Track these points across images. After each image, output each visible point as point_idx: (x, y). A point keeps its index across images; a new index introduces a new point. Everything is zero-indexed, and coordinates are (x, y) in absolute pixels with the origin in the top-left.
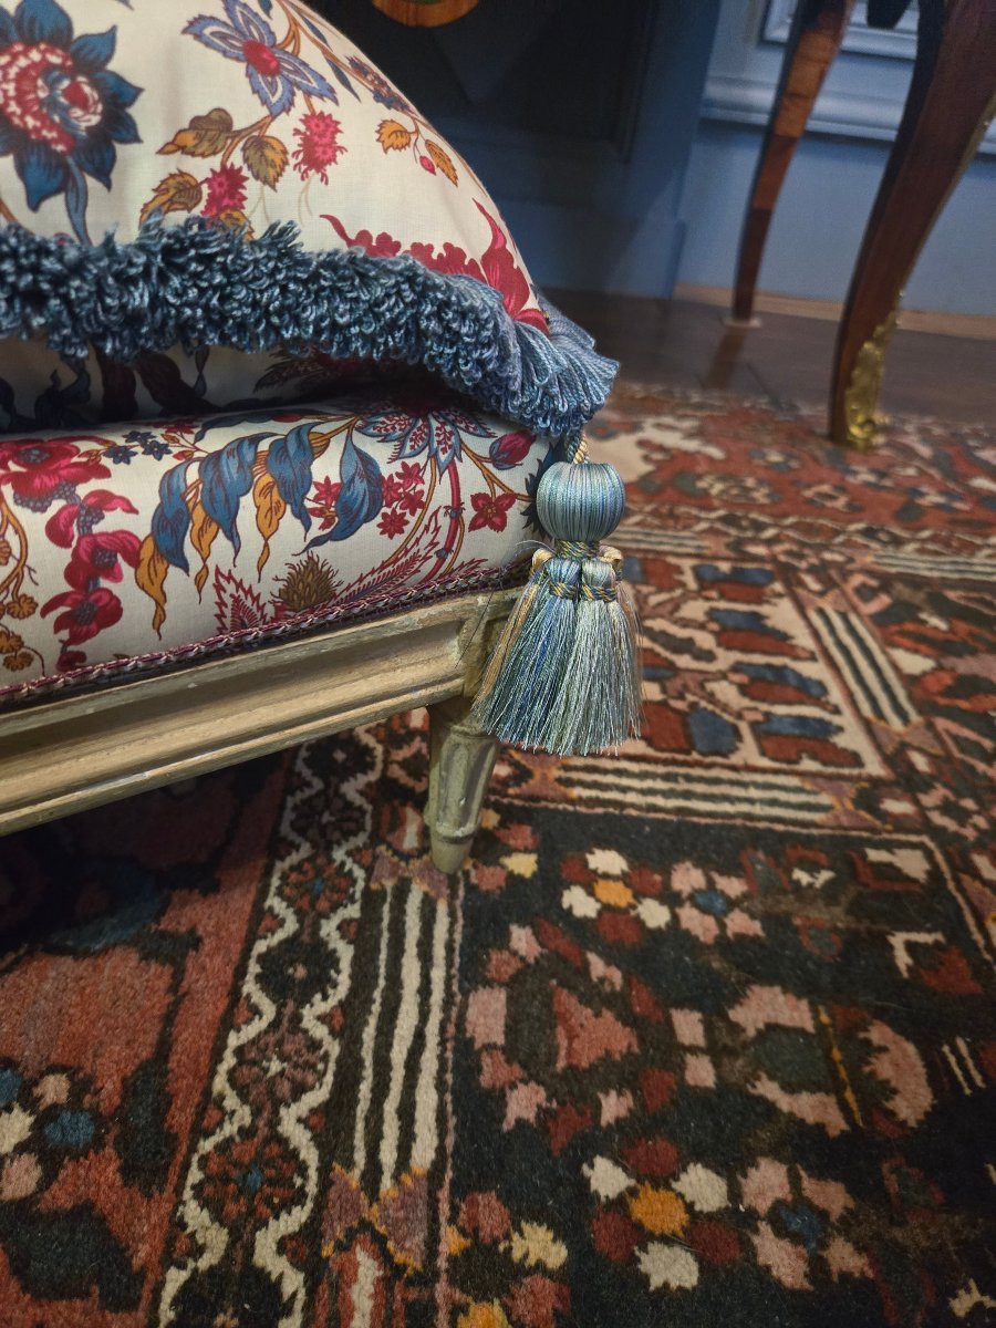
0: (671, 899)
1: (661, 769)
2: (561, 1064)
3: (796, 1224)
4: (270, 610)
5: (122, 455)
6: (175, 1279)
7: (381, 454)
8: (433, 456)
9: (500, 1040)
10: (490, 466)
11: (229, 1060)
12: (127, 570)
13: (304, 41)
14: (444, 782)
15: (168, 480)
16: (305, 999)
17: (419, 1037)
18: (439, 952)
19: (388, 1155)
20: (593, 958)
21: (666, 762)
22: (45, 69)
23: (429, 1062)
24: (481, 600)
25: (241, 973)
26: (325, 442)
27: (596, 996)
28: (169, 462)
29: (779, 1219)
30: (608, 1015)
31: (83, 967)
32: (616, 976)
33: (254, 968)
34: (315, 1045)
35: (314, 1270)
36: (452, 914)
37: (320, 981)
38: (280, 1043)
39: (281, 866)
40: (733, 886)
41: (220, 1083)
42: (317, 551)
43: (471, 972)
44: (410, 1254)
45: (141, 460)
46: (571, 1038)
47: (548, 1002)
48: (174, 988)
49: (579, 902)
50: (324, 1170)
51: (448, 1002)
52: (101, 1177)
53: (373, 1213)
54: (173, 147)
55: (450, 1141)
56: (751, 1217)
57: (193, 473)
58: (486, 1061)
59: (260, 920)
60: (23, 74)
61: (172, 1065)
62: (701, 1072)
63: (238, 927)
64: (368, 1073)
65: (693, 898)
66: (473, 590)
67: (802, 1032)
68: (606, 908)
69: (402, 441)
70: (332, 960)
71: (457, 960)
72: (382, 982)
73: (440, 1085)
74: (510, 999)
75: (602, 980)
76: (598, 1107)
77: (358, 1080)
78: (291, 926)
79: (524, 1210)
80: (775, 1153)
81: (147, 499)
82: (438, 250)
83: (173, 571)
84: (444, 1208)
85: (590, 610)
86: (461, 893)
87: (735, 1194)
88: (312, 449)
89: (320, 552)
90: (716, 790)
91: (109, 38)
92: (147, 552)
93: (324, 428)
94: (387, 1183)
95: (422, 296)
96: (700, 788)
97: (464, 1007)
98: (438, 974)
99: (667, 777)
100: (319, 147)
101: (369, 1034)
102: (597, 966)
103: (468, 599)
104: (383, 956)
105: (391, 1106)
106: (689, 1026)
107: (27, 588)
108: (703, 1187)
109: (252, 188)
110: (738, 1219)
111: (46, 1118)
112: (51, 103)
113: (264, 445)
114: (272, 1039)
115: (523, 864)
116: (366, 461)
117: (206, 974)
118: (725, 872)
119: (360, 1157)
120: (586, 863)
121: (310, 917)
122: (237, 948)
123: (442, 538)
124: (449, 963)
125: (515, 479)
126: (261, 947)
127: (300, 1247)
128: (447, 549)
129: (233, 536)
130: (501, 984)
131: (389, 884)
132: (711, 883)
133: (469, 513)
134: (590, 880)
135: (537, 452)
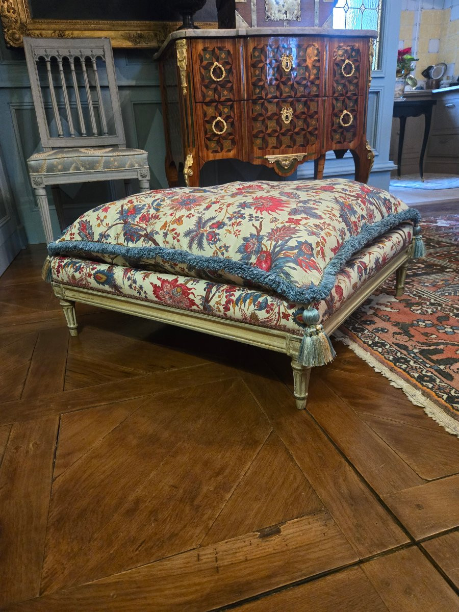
15: (240, 295)
83: (237, 306)
89: (257, 312)
92: (234, 303)
133: (281, 315)
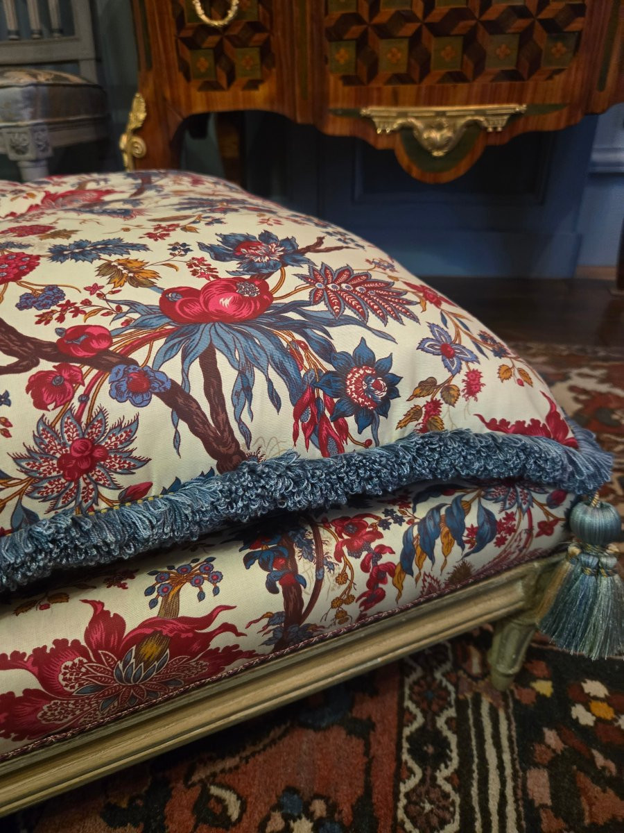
2: (587, 821)
4: (443, 586)
5: (386, 525)
8: (520, 507)
10: (547, 508)
11: (403, 802)
12: (390, 579)
13: (462, 335)
16: (436, 768)
18: (505, 743)
20: (595, 752)
22: (365, 376)
24: (536, 565)
25: (399, 747)
26: (469, 504)
28: (405, 526)
30: (611, 792)
31: (319, 736)
32: (612, 766)
33: (406, 745)
34: (446, 796)
36: (508, 718)
37: (441, 757)
38: (427, 793)
41: (401, 814)
42: (468, 559)
43: (525, 759)
45: (394, 526)
46: (591, 805)
47: (573, 781)
48: (366, 753)
49: (581, 715)
51: (515, 776)
57: (415, 531)
58: (543, 815)
60: (358, 380)
61: (374, 801)
63: (392, 718)
64: (478, 816)
68: (599, 720)
69: (504, 501)
70: (445, 743)
71: (516, 749)
72: (476, 760)
74: (550, 776)
75: (604, 768)
77: (474, 820)
78: (420, 720)
81: (398, 547)
82: (528, 423)
85: (605, 582)
86: (511, 705)
95: (528, 456)
98: (507, 757)
100: (474, 385)
101: (474, 791)
102: (600, 760)
103: (529, 566)
104: (474, 743)
107: (353, 592)
109: (444, 407)
112: (368, 391)
113: (443, 512)
114: (423, 789)
115: (544, 687)
116: (489, 514)
120: (582, 689)
121: (430, 716)
122: (394, 731)
123: (522, 544)
124: (512, 752)
125: (559, 512)
126: (407, 731)
128: (524, 547)
129: (432, 558)
130: (545, 767)
131: (469, 696)
134: (587, 701)
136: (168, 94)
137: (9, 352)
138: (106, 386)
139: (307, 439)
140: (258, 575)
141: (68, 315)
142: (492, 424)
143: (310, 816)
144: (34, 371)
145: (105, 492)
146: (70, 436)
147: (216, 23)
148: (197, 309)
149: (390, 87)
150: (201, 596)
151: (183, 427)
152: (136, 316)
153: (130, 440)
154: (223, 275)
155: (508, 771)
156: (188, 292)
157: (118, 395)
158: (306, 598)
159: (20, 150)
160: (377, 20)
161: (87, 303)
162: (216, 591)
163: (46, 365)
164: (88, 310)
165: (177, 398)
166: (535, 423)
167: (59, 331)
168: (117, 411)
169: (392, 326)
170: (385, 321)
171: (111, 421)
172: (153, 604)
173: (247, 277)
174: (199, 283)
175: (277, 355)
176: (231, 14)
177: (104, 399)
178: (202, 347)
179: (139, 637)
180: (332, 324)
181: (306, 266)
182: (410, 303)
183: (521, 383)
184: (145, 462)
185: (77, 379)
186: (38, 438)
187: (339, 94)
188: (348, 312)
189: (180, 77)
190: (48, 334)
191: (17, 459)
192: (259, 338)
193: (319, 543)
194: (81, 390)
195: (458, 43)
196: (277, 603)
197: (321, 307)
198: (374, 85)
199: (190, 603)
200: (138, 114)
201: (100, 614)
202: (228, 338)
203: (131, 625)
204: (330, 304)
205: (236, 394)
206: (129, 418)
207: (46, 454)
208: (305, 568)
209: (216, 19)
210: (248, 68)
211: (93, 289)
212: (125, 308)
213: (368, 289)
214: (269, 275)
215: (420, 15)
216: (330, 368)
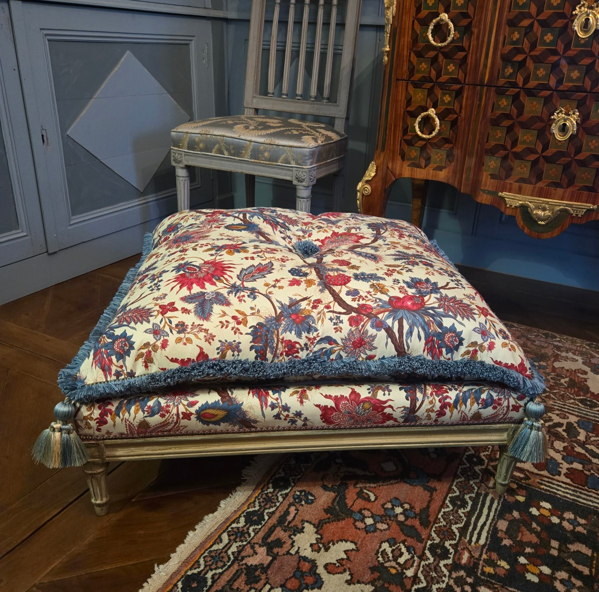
0: (562, 519)
1: (573, 488)
2: (518, 539)
3: (566, 583)
4: (469, 419)
5: (451, 390)
6: (429, 542)
7: (494, 395)
8: (505, 397)
9: (505, 530)
11: (442, 513)
12: (448, 408)
13: (492, 329)
14: (501, 467)
17: (485, 524)
19: (474, 539)
21: (575, 487)
22: (452, 336)
23: (486, 528)
24: (513, 425)
25: (445, 498)
26: (484, 391)
27: (532, 531)
28: (458, 392)
29: (562, 581)
30: (534, 535)
31: (411, 487)
32: (539, 529)
35: (456, 551)
36: (498, 503)
38: (453, 514)
39: (456, 481)
40: (582, 521)
41: (440, 516)
42: (480, 410)
44: (477, 555)
45: (453, 391)
47: (519, 527)
48: (431, 497)
50: (460, 537)
51: (493, 520)
52: (417, 523)
53: (469, 547)
54: (469, 346)
55: (488, 542)
56: (556, 579)
57: (461, 394)
58: (500, 533)
59: (450, 490)
60: (449, 337)
61: (430, 510)
62: (555, 553)
63: (445, 490)
64: (472, 525)
65: (568, 520)
66: (511, 423)
67: (587, 555)
68: (541, 515)
69: (499, 393)
71: (497, 513)
72: (478, 511)
73: (488, 533)
74: (509, 524)
75: (535, 528)
76: (525, 549)
77: (470, 526)
79: (501, 557)
80: (567, 571)
81: (454, 398)
82: (510, 364)
83: (455, 409)
84: (484, 551)
86: (502, 500)
87: (553, 573)
88: (482, 392)
90: (588, 498)
91: (461, 332)
92: (452, 406)
93: (485, 389)
94: (473, 544)
95: (504, 374)
96: (583, 496)
97: (497, 522)
98: (492, 514)
99: (573, 491)
100: (491, 347)
101: (473, 519)
102: (534, 525)
103: (510, 425)
104: (479, 506)
105: (476, 532)
106: (555, 544)
107: (434, 408)
108: (546, 570)
109: (479, 352)
110: (552, 578)
111: (405, 510)
112: (452, 341)
113: (473, 391)
114: (451, 513)
115: (521, 499)
116: (491, 396)
117: (438, 497)
118: (581, 517)
119: (468, 538)
120: (539, 504)
121: (463, 493)
123: (505, 412)
125: (522, 403)
127: (455, 547)
128: (506, 414)
129: (466, 405)
130: (507, 521)
131: (483, 492)
132: (575, 519)
133: (511, 408)
134: (539, 508)
135: (527, 399)
136: (390, 166)
137: (344, 308)
138: (370, 323)
139: (428, 353)
140: (403, 394)
141: (361, 300)
142: (496, 362)
143: (403, 507)
144: (350, 315)
145: (362, 355)
146: (357, 336)
147: (424, 136)
148: (400, 304)
149: (518, 184)
150: (384, 395)
151: (389, 340)
152: (381, 303)
153: (373, 341)
154: (410, 294)
155: (491, 517)
156: (398, 298)
157: (372, 326)
158: (418, 405)
159: (300, 180)
160: (515, 150)
161: (366, 297)
162: (389, 394)
163: (354, 314)
164: (367, 299)
165: (389, 331)
166: (512, 365)
167: (358, 305)
168: (372, 331)
169: (465, 321)
170: (463, 318)
171: (369, 334)
172: (369, 393)
173: (418, 296)
174: (401, 296)
175: (423, 323)
176: (434, 134)
177: (368, 327)
178: (399, 317)
179: (364, 401)
180: (444, 316)
181: (439, 295)
182: (475, 314)
183: (510, 350)
184: (376, 348)
185: (362, 320)
186: (348, 335)
187: (487, 182)
188: (450, 313)
189: (399, 157)
190: (355, 305)
191: (342, 339)
192: (418, 317)
193: (426, 389)
194: (362, 323)
195: (560, 168)
196: (408, 404)
197: (441, 310)
198: (508, 181)
199: (381, 396)
200: (371, 173)
201: (353, 392)
202: (408, 315)
203: (362, 397)
204: (445, 310)
205: (407, 333)
206: (374, 334)
207: (349, 339)
208: (419, 395)
209: (425, 134)
210: (438, 160)
211: (369, 292)
212: (378, 300)
213: (460, 306)
214: (426, 296)
215: (540, 151)
216: (440, 331)
